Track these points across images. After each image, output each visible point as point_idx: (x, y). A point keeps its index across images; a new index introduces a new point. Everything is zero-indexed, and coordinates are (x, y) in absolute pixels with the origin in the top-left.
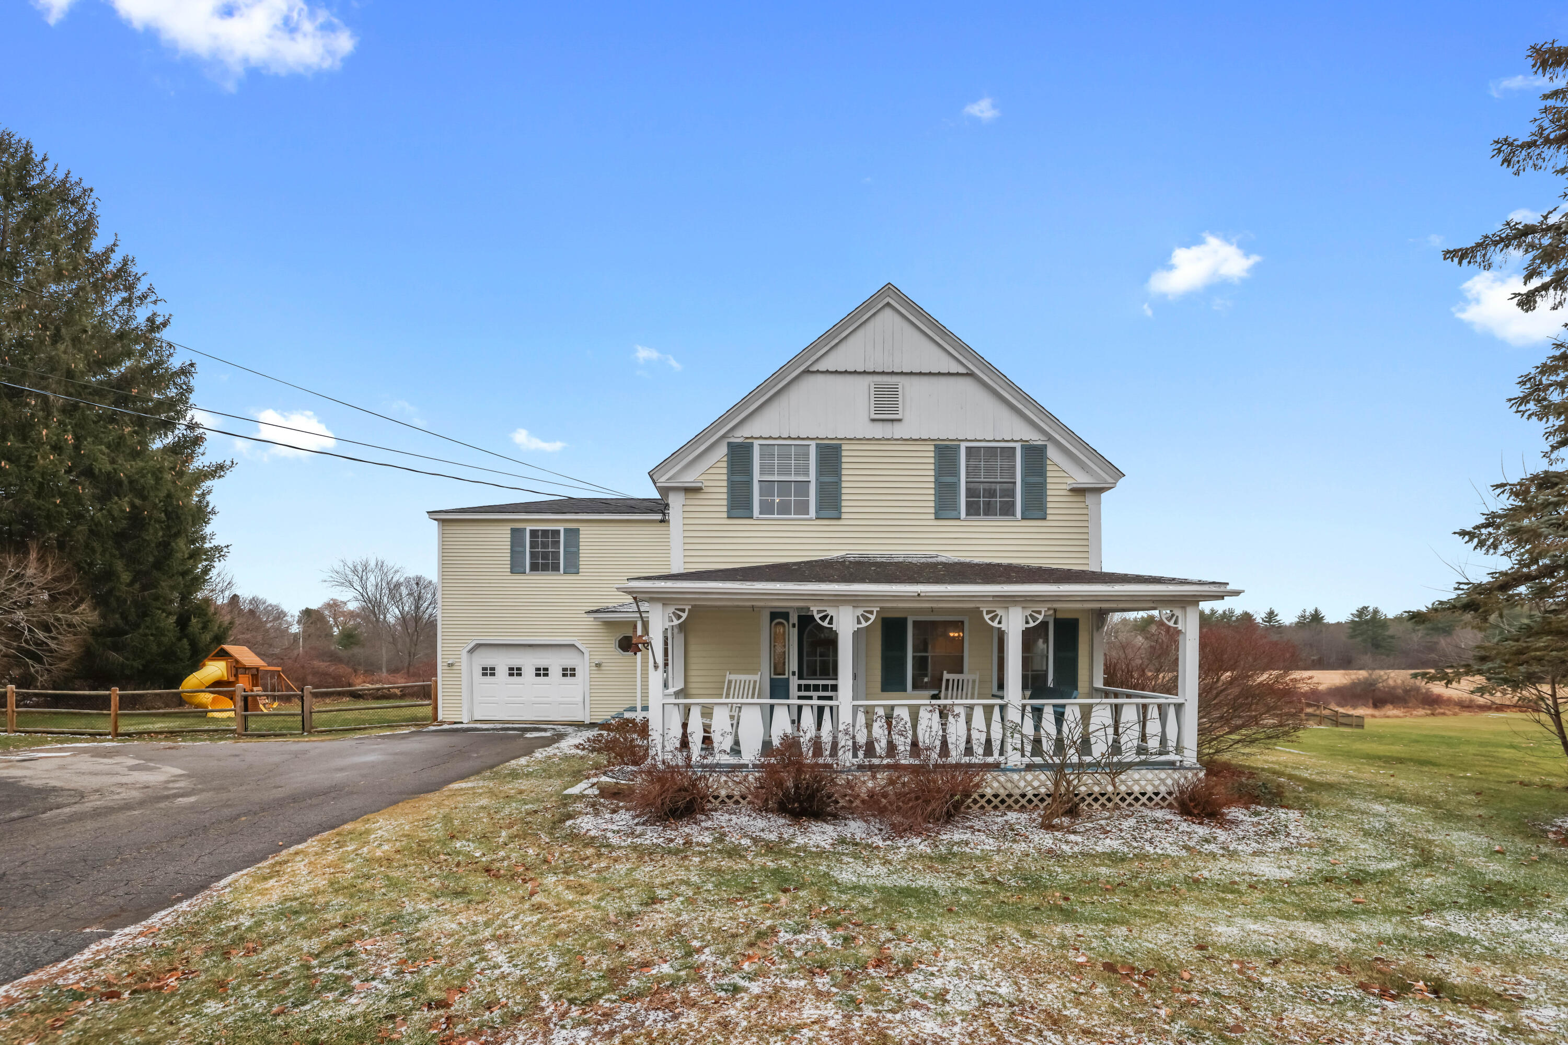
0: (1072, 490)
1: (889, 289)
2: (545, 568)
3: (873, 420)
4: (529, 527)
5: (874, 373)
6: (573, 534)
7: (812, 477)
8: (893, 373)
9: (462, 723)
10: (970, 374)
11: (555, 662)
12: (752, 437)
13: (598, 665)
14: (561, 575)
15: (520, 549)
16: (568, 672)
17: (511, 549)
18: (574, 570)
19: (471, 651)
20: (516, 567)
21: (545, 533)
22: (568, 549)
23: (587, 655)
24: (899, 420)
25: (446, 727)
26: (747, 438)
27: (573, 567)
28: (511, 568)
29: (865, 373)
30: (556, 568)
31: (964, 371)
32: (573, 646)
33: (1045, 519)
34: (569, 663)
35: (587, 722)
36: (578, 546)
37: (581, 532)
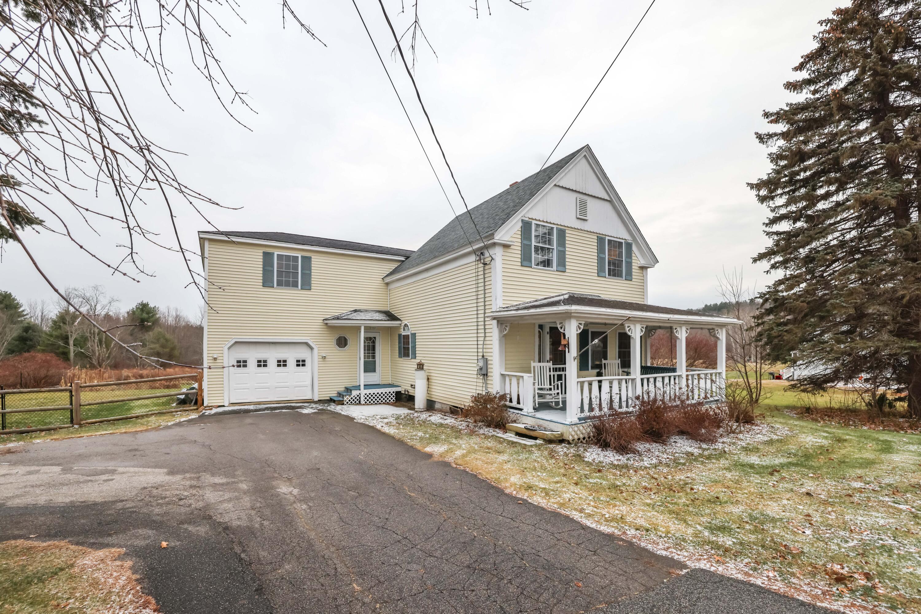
0: (639, 267)
1: (587, 148)
2: (287, 284)
3: (578, 218)
4: (276, 253)
5: (579, 192)
6: (307, 261)
7: (555, 247)
8: (585, 194)
9: (224, 406)
10: (610, 201)
11: (291, 355)
12: (532, 219)
13: (324, 358)
14: (298, 290)
15: (270, 269)
16: (301, 363)
17: (263, 268)
18: (308, 287)
19: (229, 348)
20: (267, 282)
21: (288, 257)
22: (304, 272)
23: (316, 351)
24: (586, 220)
25: (214, 411)
26: (530, 218)
27: (307, 285)
28: (263, 283)
29: (576, 191)
30: (295, 285)
31: (609, 199)
32: (307, 344)
33: (631, 280)
34: (301, 357)
35: (316, 399)
36: (310, 270)
37: (312, 260)
